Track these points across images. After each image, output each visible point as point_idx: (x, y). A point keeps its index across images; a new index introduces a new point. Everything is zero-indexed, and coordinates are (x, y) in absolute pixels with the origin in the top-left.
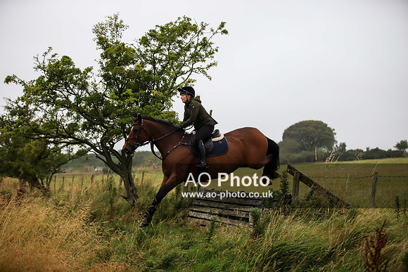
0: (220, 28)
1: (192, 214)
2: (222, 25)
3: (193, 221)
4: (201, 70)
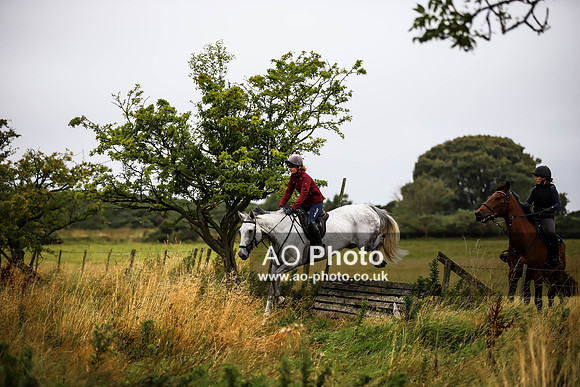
0: (355, 68)
1: (317, 305)
2: (358, 64)
3: (320, 314)
4: (332, 126)
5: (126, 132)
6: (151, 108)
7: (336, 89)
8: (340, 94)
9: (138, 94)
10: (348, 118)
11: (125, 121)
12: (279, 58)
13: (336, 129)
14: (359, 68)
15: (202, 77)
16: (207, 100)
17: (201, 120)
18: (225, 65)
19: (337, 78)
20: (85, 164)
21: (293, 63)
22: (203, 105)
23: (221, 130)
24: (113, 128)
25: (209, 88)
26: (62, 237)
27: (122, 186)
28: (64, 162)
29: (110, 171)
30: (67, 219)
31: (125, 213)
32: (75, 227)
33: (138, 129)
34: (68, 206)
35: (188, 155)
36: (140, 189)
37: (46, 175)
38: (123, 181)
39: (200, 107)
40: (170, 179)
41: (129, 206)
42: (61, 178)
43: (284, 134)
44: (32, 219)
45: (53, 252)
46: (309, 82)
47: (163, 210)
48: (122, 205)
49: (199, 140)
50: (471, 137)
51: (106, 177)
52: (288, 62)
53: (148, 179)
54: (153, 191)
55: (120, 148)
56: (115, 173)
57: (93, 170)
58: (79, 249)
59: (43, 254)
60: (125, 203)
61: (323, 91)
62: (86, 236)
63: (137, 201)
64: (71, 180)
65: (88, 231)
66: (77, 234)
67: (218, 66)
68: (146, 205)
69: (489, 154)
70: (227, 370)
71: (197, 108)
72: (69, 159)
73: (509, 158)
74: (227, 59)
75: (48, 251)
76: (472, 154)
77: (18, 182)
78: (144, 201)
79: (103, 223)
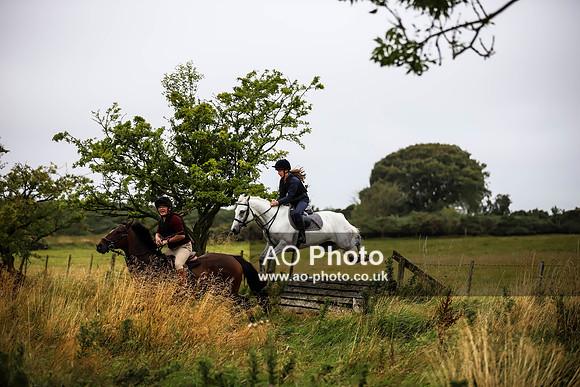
0: (313, 84)
1: (284, 301)
2: (316, 80)
3: (286, 309)
4: (293, 137)
5: (106, 146)
6: (128, 124)
7: (296, 104)
8: (300, 108)
9: (116, 111)
10: (308, 130)
11: (105, 136)
12: (244, 77)
13: (298, 141)
14: (317, 84)
15: (173, 95)
16: (178, 116)
17: (174, 134)
18: (195, 83)
19: (298, 94)
20: (68, 176)
21: (257, 81)
22: (175, 121)
23: (192, 143)
24: (93, 143)
25: (181, 105)
26: (49, 243)
27: (102, 196)
28: (50, 175)
29: (92, 182)
30: (53, 227)
31: (106, 220)
32: (60, 234)
33: (116, 143)
34: (54, 215)
35: (162, 166)
36: (119, 198)
37: (33, 187)
38: (103, 191)
39: (172, 122)
40: (146, 189)
41: (110, 214)
42: (46, 189)
43: (250, 146)
44: (21, 227)
45: (40, 257)
46: (271, 98)
47: (140, 217)
48: (103, 213)
49: (172, 152)
50: (422, 145)
51: (87, 188)
52: (252, 80)
53: (126, 189)
54: (131, 200)
55: (100, 161)
56: (95, 185)
57: (76, 182)
58: (65, 253)
59: (32, 259)
60: (105, 211)
61: (285, 106)
62: (71, 242)
63: (116, 209)
64: (57, 191)
65: (73, 237)
66: (63, 240)
67: (188, 84)
68: (125, 213)
69: (439, 160)
70: (200, 363)
71: (170, 123)
72: (54, 172)
73: (457, 164)
74: (197, 78)
75: (35, 256)
76: (423, 161)
77: (7, 194)
78: (123, 210)
79: (85, 229)
